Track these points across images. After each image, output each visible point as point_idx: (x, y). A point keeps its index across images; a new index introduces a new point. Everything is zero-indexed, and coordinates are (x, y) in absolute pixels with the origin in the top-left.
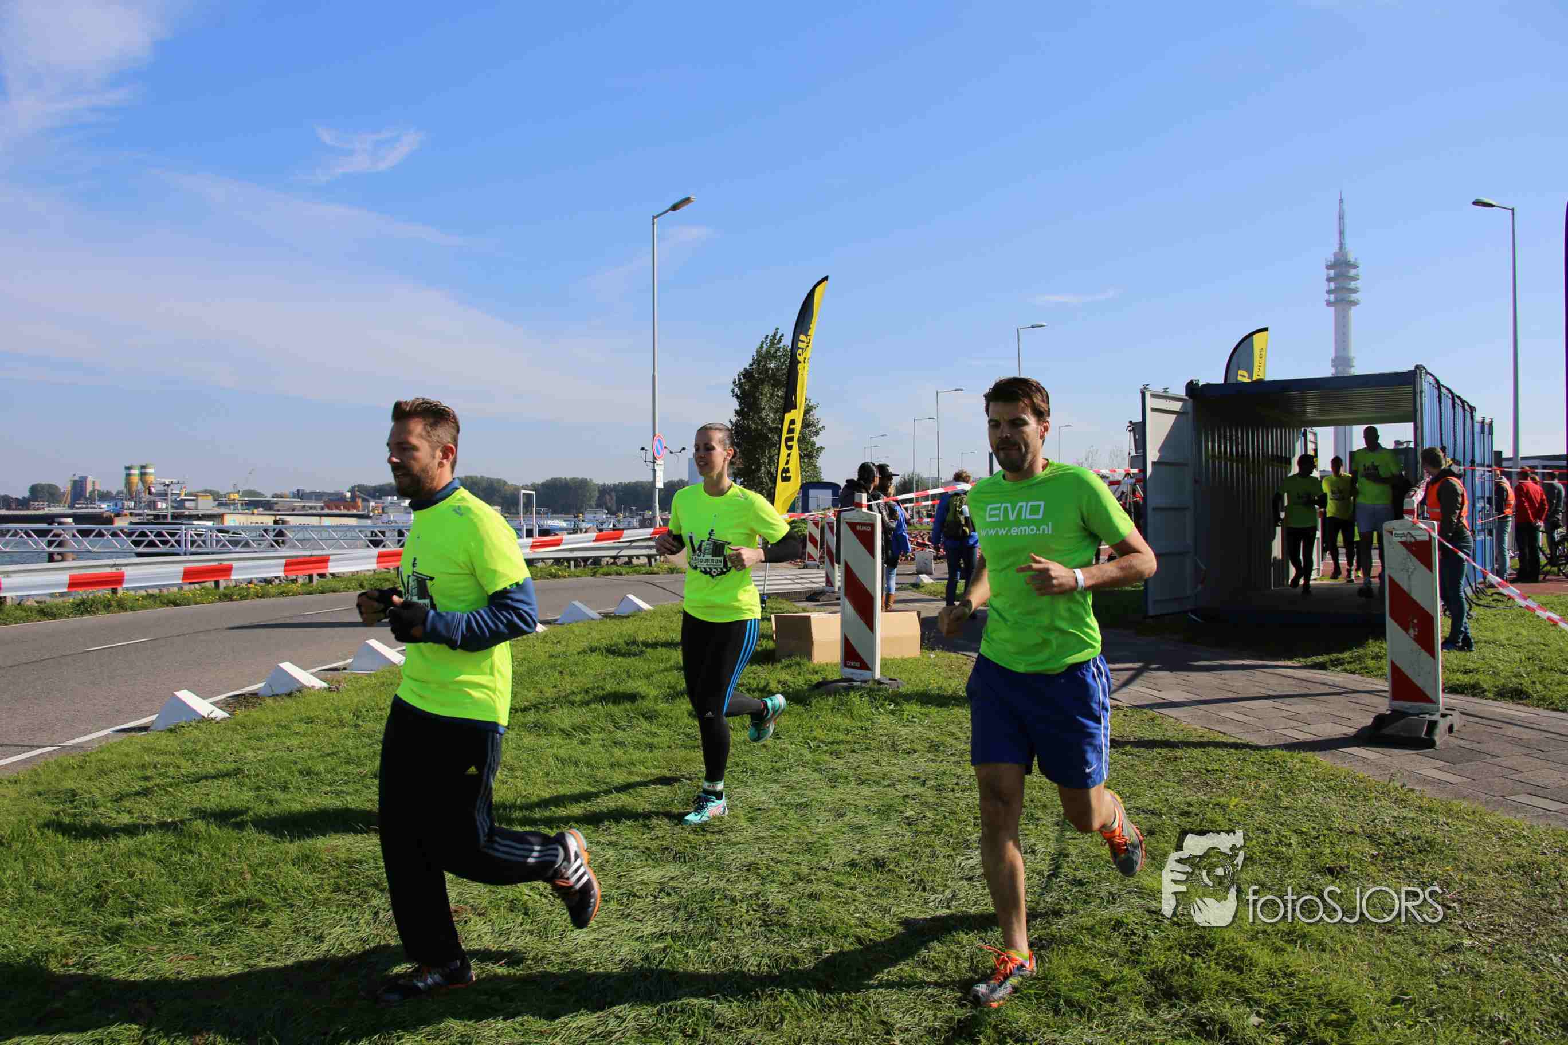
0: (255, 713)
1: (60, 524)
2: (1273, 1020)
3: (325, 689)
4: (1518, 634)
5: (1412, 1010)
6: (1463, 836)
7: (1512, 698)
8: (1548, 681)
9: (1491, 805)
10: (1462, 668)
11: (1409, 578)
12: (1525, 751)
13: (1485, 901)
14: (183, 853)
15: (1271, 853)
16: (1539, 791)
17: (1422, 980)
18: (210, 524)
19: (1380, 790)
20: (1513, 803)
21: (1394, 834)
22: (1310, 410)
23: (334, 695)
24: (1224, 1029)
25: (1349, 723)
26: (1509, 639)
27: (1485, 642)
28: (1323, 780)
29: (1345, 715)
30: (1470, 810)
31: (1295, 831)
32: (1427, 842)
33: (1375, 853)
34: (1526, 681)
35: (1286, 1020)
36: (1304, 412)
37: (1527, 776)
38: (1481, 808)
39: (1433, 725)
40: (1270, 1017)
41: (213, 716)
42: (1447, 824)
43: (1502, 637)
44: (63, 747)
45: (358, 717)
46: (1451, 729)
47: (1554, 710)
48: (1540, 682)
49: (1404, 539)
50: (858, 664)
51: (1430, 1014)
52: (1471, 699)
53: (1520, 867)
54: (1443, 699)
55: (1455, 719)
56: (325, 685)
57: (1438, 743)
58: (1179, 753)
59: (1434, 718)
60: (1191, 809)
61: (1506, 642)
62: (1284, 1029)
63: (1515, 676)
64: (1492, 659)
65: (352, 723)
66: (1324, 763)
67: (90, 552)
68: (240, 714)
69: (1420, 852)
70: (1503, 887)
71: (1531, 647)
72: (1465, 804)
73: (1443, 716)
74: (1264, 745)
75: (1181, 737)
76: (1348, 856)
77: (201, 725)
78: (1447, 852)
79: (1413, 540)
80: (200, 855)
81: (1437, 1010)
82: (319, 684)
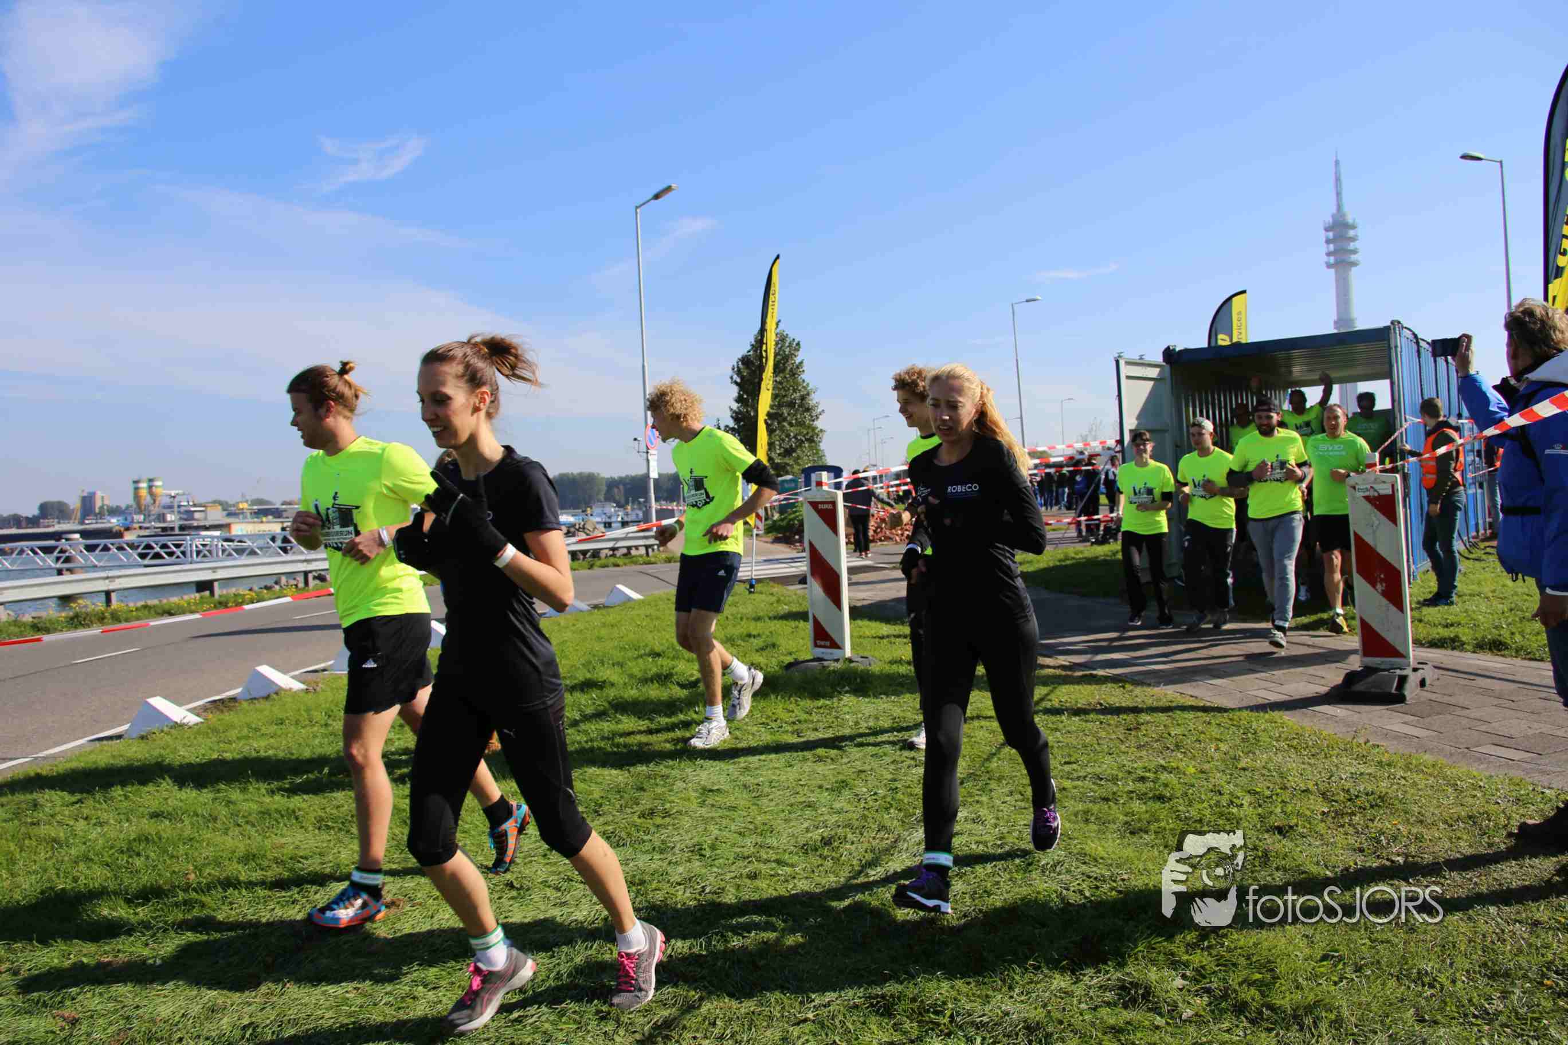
0: (228, 717)
1: (67, 540)
2: (1198, 982)
3: (302, 690)
4: (1504, 586)
5: (1340, 966)
6: (1419, 790)
7: (1490, 649)
8: (1528, 630)
9: (1454, 758)
10: (1443, 622)
11: (1374, 532)
12: (1496, 702)
13: (1430, 854)
14: (130, 857)
15: (1221, 815)
16: (1503, 741)
17: (1355, 935)
18: (217, 533)
19: (1342, 747)
20: (1477, 755)
21: (1348, 791)
22: (1297, 371)
23: (310, 696)
24: (1148, 993)
25: (1323, 682)
26: (1494, 591)
27: (1470, 595)
28: (1287, 739)
29: (1319, 674)
30: (1430, 762)
31: (1249, 792)
32: (1380, 797)
33: (1326, 810)
34: (1505, 634)
35: (1211, 982)
36: (1290, 372)
37: (1495, 726)
38: (1442, 761)
39: (1403, 680)
40: (1195, 979)
41: (185, 721)
42: (1404, 778)
43: (1486, 589)
44: (36, 758)
45: (329, 716)
46: (1423, 683)
47: (1531, 659)
48: (1522, 633)
49: (1367, 494)
50: (828, 643)
51: (1358, 969)
52: (1449, 652)
53: (1470, 817)
54: (1413, 653)
55: (1428, 673)
56: (303, 686)
57: (1408, 698)
58: (1144, 717)
59: (1404, 673)
60: (1148, 774)
61: (1490, 595)
62: (1208, 991)
63: (1496, 627)
64: (1474, 612)
65: (323, 722)
66: (1290, 723)
67: (95, 566)
68: (213, 717)
69: (1372, 807)
70: (1450, 839)
71: (1516, 598)
72: (1428, 758)
73: (1415, 670)
74: (1233, 707)
75: (1150, 702)
76: (1299, 814)
77: (173, 731)
78: (1399, 806)
79: (1376, 494)
80: (147, 857)
81: (1365, 965)
82: (297, 686)
